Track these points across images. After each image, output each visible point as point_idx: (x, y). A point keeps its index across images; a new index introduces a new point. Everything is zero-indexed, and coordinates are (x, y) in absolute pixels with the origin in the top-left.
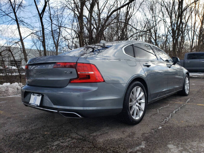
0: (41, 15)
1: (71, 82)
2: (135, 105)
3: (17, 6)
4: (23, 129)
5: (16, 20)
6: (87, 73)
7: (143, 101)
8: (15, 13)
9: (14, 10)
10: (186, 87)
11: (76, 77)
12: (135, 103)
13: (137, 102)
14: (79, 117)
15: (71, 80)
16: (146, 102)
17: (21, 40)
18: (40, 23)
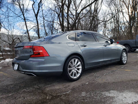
0: (36, 16)
1: (31, 56)
2: (74, 70)
3: (25, 10)
4: (12, 83)
5: (25, 19)
6: (38, 51)
7: (80, 67)
8: (24, 15)
9: (23, 13)
10: (123, 59)
11: (33, 54)
12: (74, 69)
13: (76, 68)
14: (34, 76)
15: (31, 55)
16: (82, 68)
17: (28, 31)
18: (36, 20)
